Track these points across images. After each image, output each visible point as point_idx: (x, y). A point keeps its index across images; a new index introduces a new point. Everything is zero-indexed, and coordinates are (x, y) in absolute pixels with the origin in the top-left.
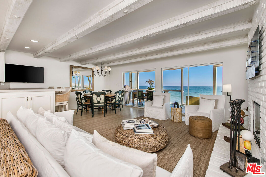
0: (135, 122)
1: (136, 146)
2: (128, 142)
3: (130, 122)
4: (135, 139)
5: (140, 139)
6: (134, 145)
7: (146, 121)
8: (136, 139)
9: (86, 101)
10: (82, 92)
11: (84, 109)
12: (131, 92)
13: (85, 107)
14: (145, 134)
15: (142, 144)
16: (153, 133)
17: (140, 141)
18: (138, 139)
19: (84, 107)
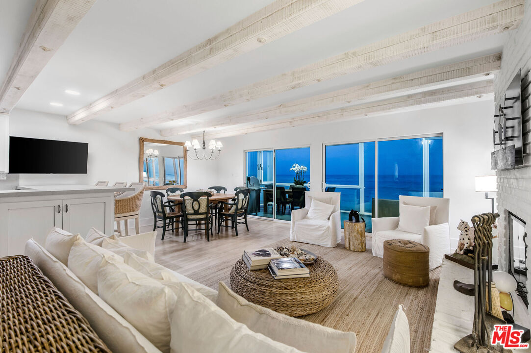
0: (270, 254)
1: (279, 303)
2: (261, 296)
3: (261, 253)
4: (274, 290)
5: (286, 289)
6: (273, 302)
7: (291, 251)
8: (277, 290)
9: (172, 210)
10: (164, 192)
11: (168, 226)
12: (262, 190)
13: (170, 221)
14: (293, 278)
15: (290, 298)
16: (308, 275)
17: (285, 294)
18: (281, 288)
19: (168, 221)
